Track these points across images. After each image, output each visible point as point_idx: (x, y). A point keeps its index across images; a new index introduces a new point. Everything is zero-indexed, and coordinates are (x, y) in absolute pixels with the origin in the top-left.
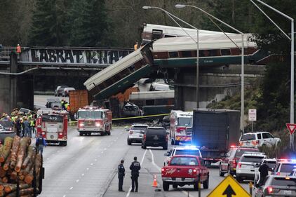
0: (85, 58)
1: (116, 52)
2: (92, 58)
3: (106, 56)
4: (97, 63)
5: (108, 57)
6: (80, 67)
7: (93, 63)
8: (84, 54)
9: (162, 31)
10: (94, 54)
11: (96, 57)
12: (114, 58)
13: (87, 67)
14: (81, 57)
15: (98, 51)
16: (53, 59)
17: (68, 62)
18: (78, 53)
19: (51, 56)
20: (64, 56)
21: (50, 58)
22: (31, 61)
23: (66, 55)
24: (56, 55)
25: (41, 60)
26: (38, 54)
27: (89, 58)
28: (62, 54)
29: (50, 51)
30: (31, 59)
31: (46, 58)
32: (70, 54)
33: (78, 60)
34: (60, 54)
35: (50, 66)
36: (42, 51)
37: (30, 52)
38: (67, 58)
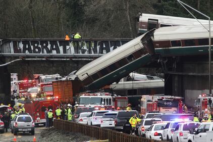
0: (72, 49)
1: (106, 42)
2: (80, 49)
3: (95, 46)
4: (86, 54)
5: (98, 47)
6: (67, 58)
7: (81, 54)
8: (71, 44)
9: (157, 20)
10: (83, 44)
11: (85, 48)
12: (105, 49)
13: (75, 57)
14: (68, 47)
15: (86, 42)
16: (37, 50)
17: (54, 52)
18: (65, 43)
19: (35, 48)
20: (49, 47)
21: (34, 49)
22: (13, 53)
23: (52, 46)
24: (40, 46)
25: (24, 52)
26: (21, 46)
27: (77, 49)
28: (47, 45)
29: (34, 42)
30: (12, 50)
31: (29, 49)
32: (56, 45)
33: (65, 51)
34: (45, 45)
35: (34, 57)
36: (25, 43)
37: (11, 44)
38: (52, 49)
